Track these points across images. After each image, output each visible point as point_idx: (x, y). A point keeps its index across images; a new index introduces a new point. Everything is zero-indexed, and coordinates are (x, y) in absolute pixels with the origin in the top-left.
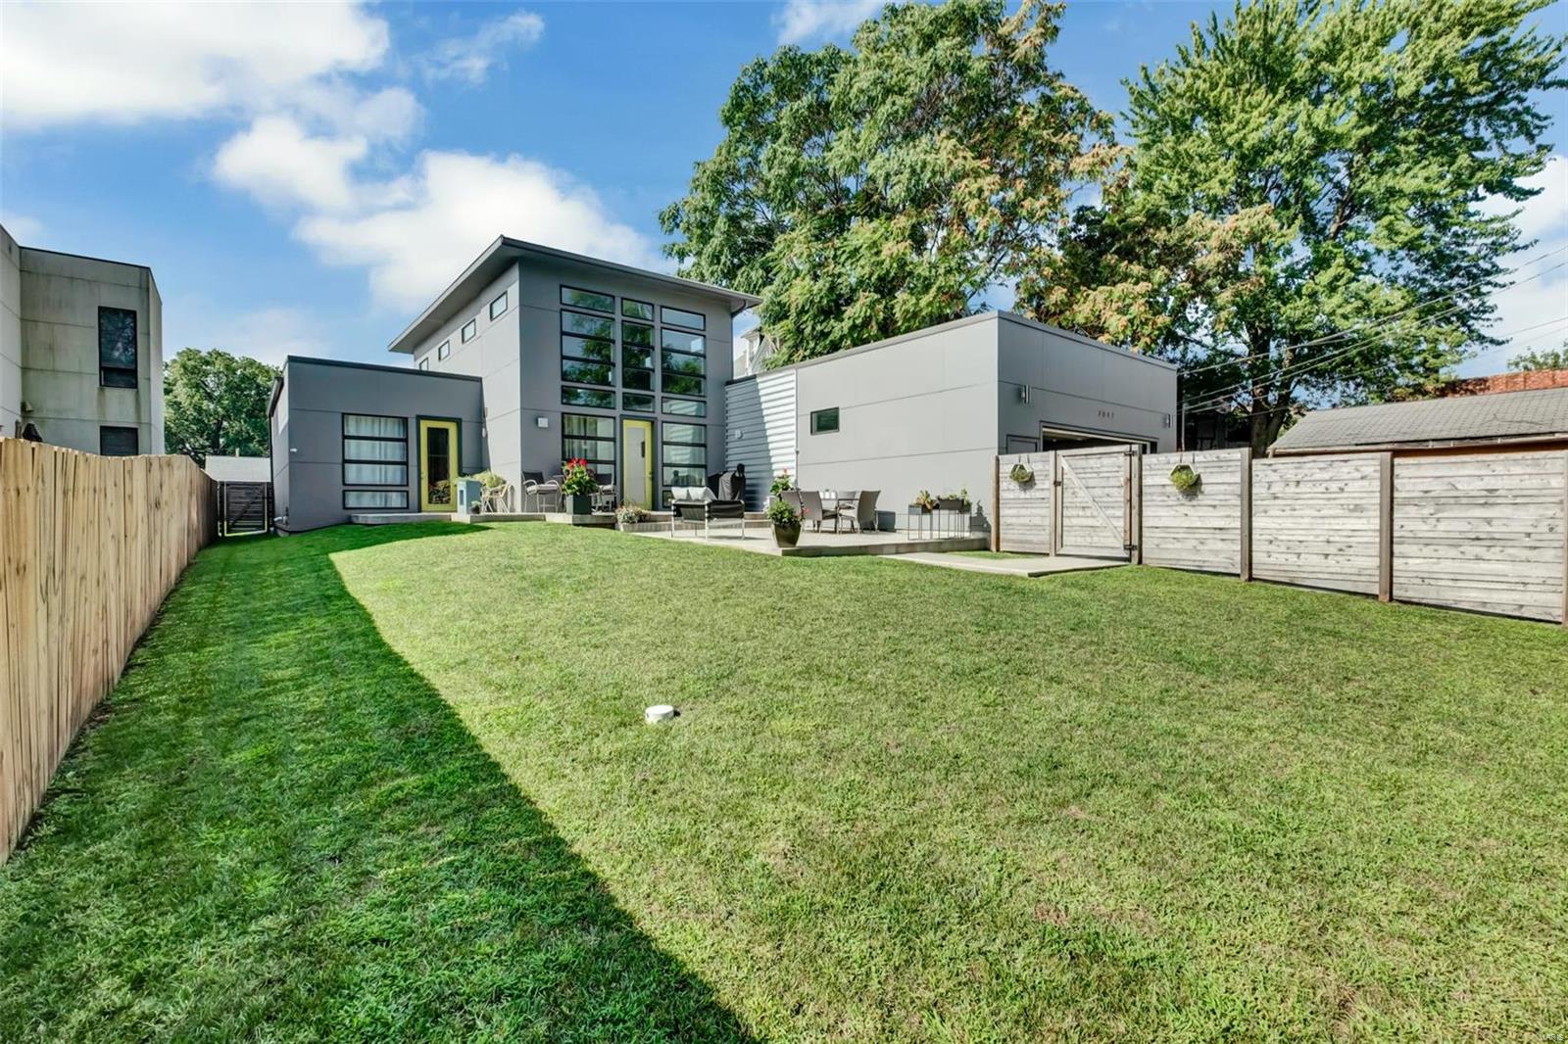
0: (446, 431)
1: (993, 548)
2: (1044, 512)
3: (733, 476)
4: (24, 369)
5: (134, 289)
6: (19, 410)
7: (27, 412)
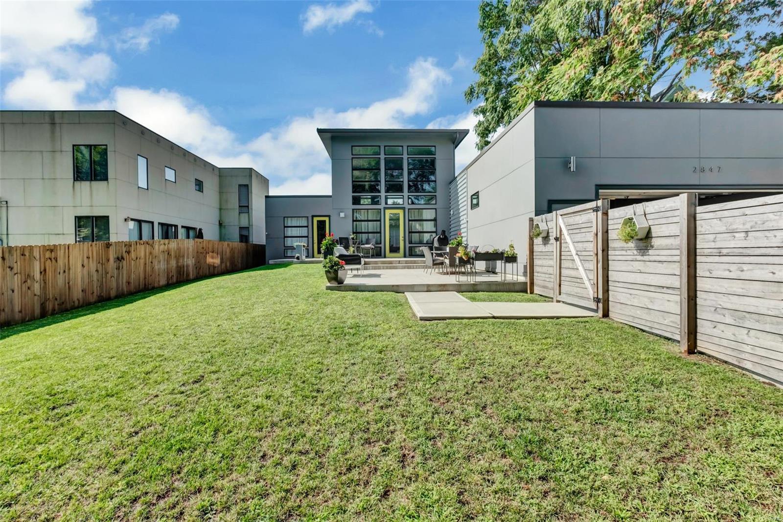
0: (325, 221)
1: (529, 291)
2: (551, 263)
3: (440, 237)
4: (220, 209)
5: (248, 177)
6: (218, 223)
7: (220, 224)
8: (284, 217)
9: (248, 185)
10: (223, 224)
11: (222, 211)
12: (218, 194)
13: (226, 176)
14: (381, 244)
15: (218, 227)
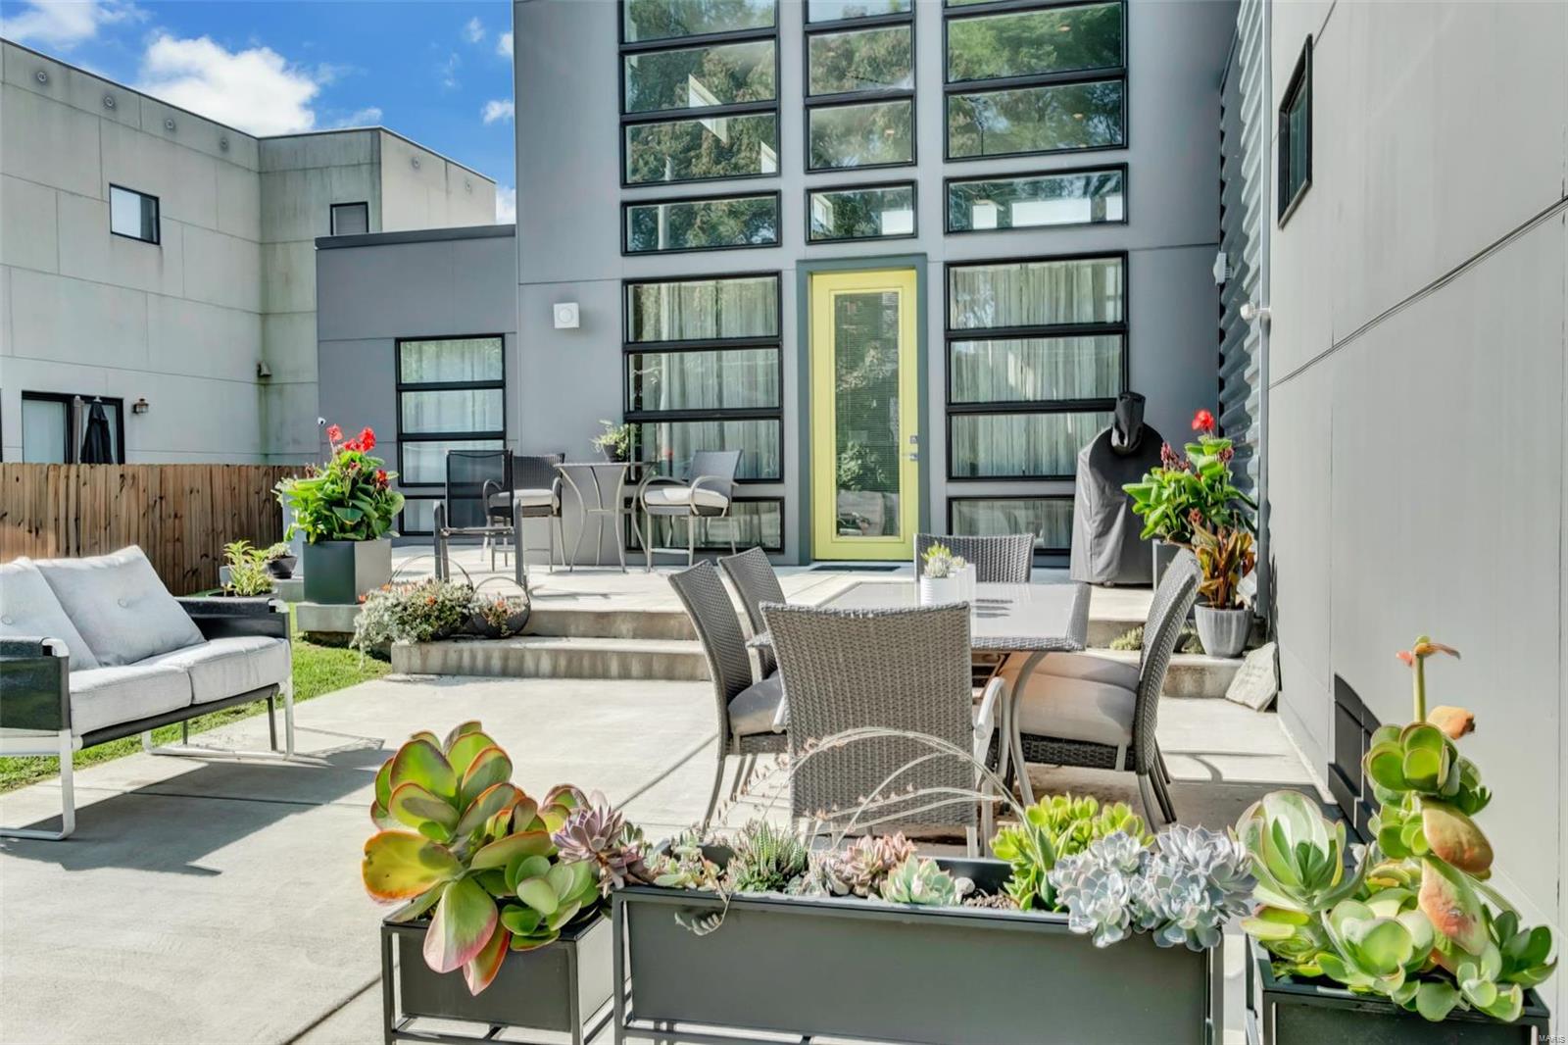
4: (264, 315)
5: (365, 168)
6: (253, 377)
7: (263, 378)
8: (398, 341)
9: (366, 204)
10: (274, 380)
11: (272, 321)
12: (255, 249)
13: (284, 172)
14: (780, 480)
15: (250, 390)
